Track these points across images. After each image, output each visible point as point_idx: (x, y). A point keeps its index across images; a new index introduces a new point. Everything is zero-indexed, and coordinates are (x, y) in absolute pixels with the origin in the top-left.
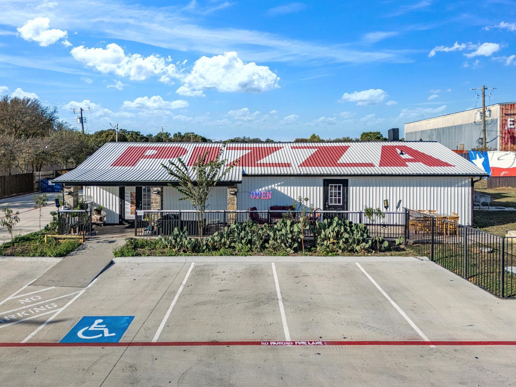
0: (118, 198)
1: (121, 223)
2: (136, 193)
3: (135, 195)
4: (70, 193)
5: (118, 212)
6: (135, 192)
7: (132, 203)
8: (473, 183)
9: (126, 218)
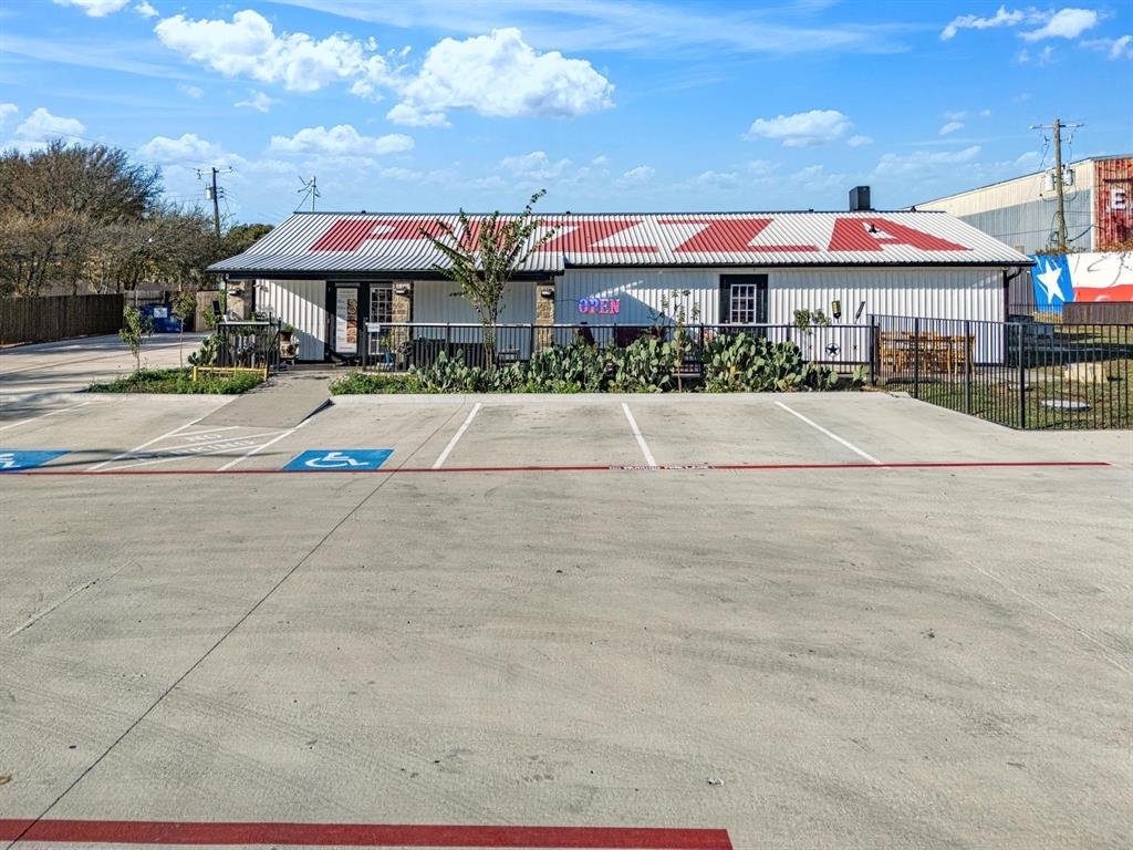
0: (322, 311)
1: (328, 360)
2: (358, 302)
3: (355, 305)
4: (238, 293)
5: (322, 338)
6: (356, 298)
7: (350, 320)
8: (1006, 282)
9: (338, 350)
